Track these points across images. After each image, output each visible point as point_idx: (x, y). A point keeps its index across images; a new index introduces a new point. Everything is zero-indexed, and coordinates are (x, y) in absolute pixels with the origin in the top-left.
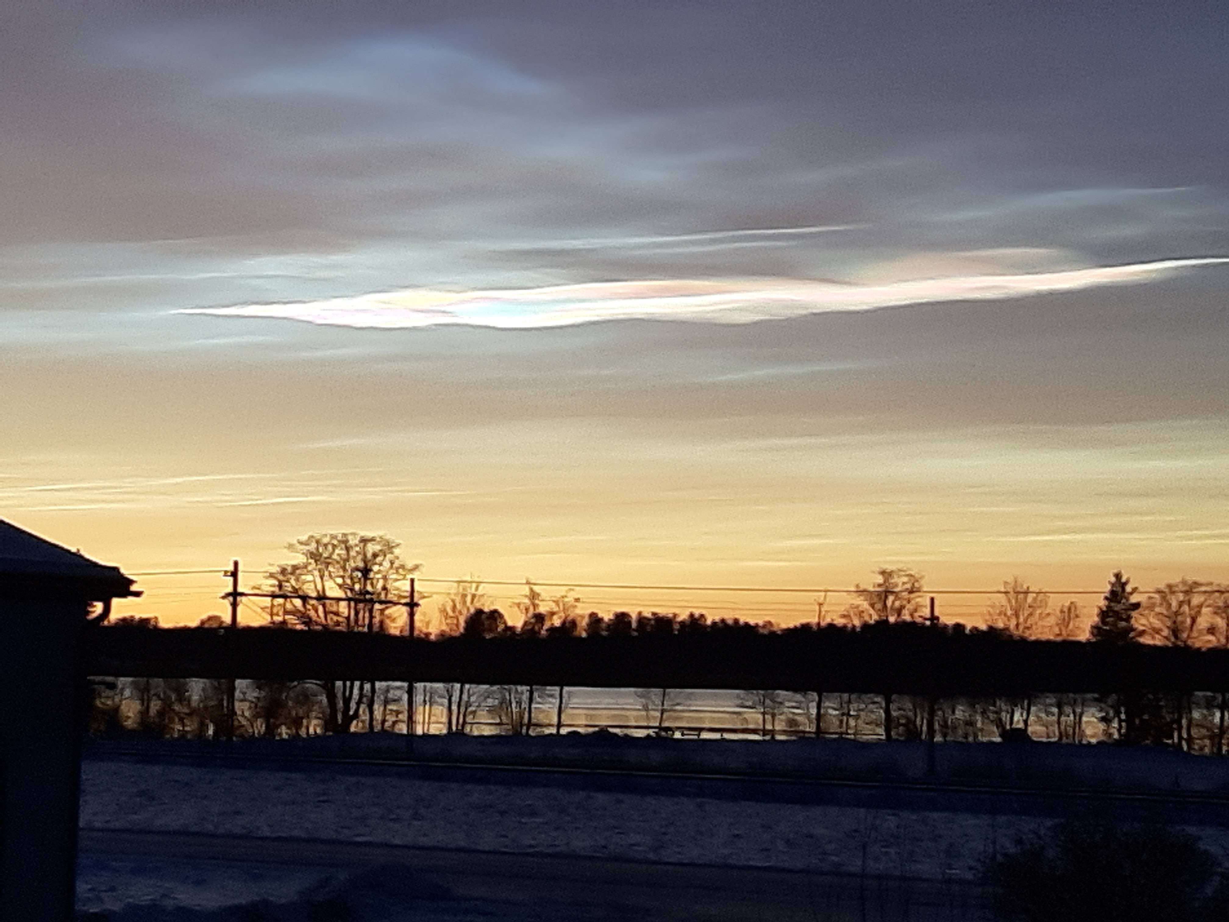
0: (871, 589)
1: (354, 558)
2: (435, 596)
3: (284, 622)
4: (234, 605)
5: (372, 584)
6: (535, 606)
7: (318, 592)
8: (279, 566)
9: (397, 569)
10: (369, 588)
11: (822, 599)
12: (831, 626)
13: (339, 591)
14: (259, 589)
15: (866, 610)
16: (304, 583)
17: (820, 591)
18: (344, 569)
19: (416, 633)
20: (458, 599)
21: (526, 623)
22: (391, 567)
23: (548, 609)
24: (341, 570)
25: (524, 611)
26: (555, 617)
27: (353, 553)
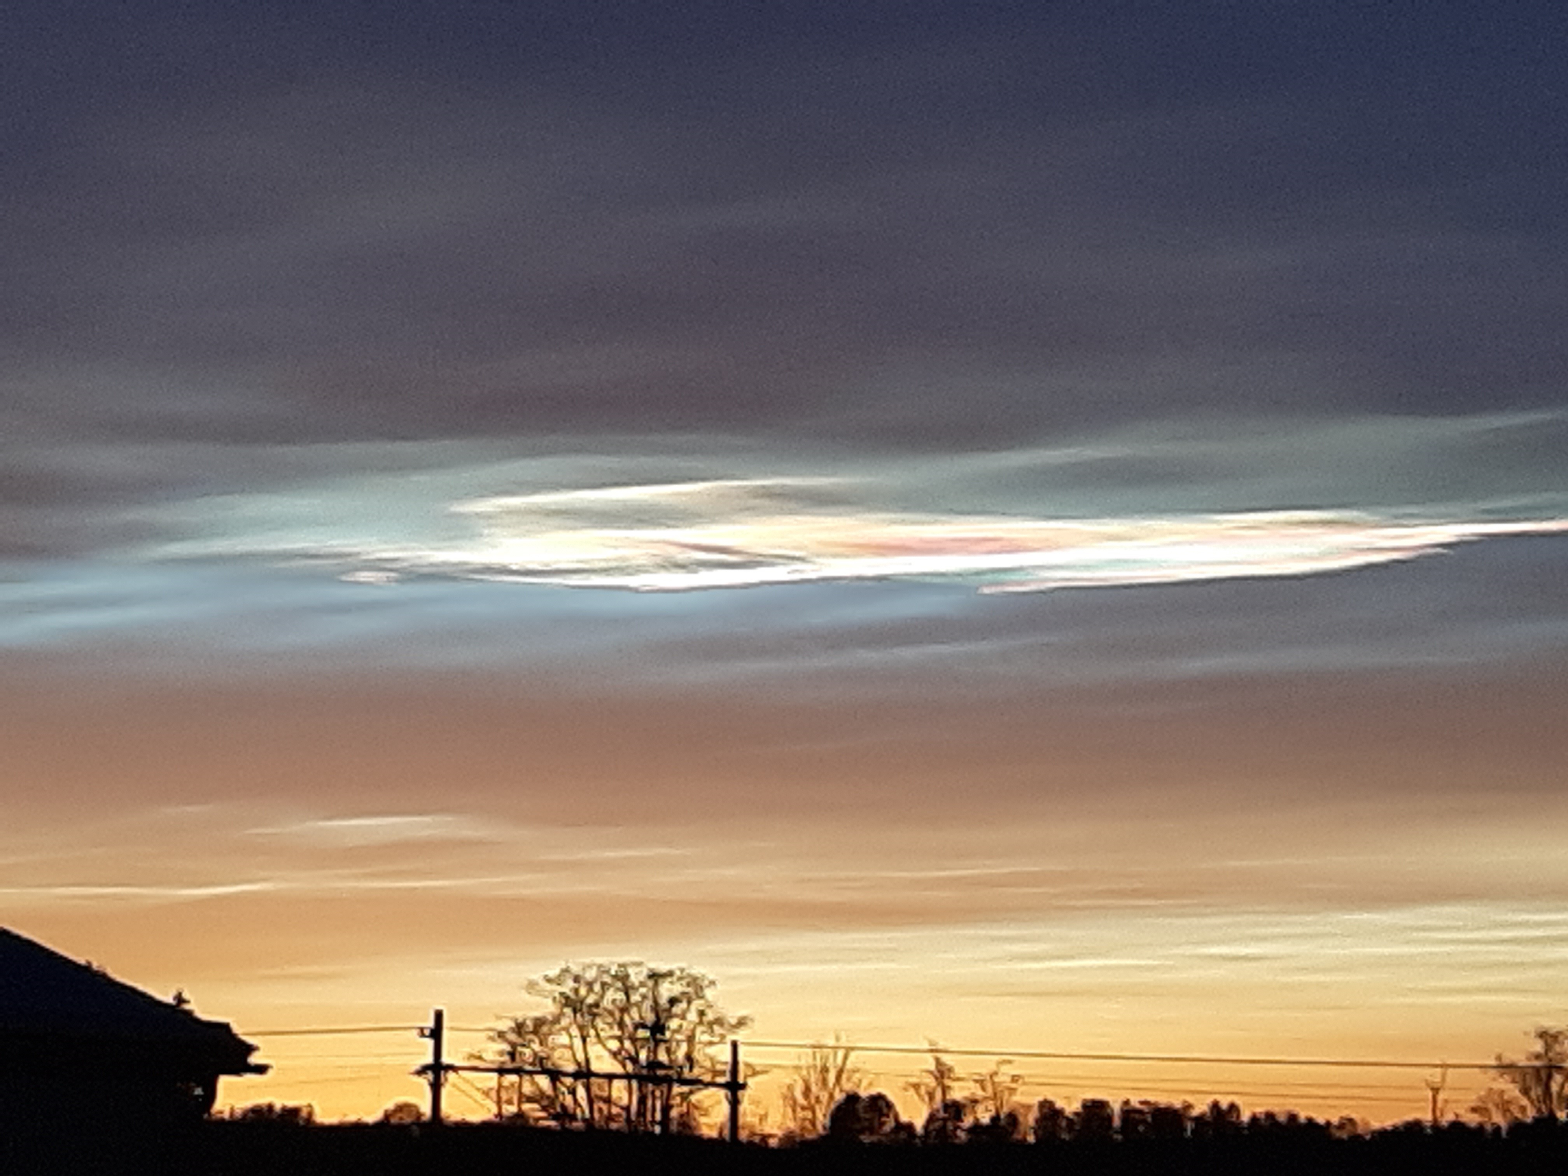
0: (1523, 1063)
1: (638, 1005)
2: (775, 1070)
3: (520, 1115)
4: (436, 1087)
5: (668, 1051)
6: (945, 1089)
7: (579, 1064)
8: (511, 1019)
9: (711, 1024)
10: (663, 1057)
11: (1438, 1079)
12: (1457, 1126)
13: (616, 1063)
14: (480, 1058)
15: (1516, 1098)
16: (553, 1049)
17: (1436, 1066)
18: (621, 1025)
19: (743, 1135)
20: (814, 1078)
21: (932, 1118)
22: (701, 1023)
23: (966, 1093)
24: (616, 1027)
25: (927, 1098)
26: (980, 1109)
27: (635, 998)
